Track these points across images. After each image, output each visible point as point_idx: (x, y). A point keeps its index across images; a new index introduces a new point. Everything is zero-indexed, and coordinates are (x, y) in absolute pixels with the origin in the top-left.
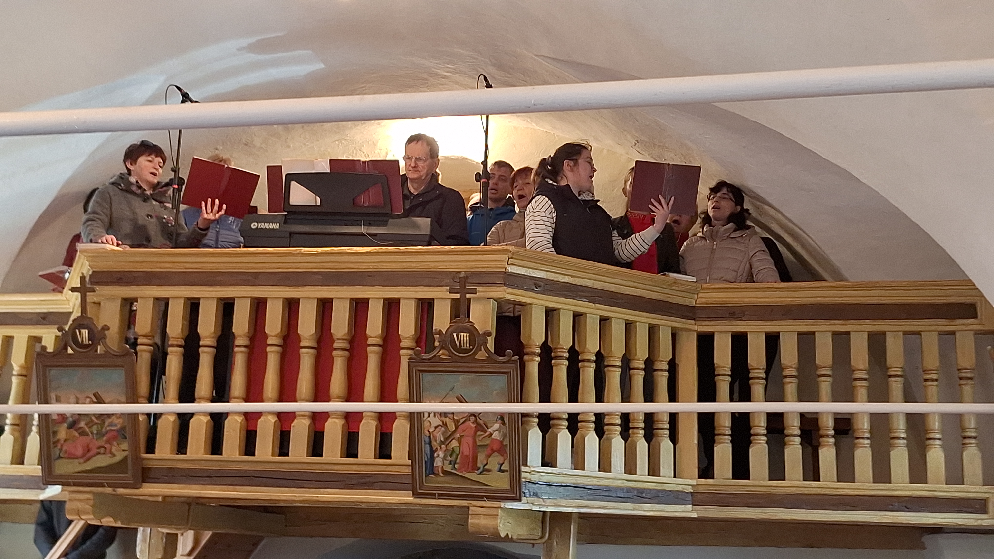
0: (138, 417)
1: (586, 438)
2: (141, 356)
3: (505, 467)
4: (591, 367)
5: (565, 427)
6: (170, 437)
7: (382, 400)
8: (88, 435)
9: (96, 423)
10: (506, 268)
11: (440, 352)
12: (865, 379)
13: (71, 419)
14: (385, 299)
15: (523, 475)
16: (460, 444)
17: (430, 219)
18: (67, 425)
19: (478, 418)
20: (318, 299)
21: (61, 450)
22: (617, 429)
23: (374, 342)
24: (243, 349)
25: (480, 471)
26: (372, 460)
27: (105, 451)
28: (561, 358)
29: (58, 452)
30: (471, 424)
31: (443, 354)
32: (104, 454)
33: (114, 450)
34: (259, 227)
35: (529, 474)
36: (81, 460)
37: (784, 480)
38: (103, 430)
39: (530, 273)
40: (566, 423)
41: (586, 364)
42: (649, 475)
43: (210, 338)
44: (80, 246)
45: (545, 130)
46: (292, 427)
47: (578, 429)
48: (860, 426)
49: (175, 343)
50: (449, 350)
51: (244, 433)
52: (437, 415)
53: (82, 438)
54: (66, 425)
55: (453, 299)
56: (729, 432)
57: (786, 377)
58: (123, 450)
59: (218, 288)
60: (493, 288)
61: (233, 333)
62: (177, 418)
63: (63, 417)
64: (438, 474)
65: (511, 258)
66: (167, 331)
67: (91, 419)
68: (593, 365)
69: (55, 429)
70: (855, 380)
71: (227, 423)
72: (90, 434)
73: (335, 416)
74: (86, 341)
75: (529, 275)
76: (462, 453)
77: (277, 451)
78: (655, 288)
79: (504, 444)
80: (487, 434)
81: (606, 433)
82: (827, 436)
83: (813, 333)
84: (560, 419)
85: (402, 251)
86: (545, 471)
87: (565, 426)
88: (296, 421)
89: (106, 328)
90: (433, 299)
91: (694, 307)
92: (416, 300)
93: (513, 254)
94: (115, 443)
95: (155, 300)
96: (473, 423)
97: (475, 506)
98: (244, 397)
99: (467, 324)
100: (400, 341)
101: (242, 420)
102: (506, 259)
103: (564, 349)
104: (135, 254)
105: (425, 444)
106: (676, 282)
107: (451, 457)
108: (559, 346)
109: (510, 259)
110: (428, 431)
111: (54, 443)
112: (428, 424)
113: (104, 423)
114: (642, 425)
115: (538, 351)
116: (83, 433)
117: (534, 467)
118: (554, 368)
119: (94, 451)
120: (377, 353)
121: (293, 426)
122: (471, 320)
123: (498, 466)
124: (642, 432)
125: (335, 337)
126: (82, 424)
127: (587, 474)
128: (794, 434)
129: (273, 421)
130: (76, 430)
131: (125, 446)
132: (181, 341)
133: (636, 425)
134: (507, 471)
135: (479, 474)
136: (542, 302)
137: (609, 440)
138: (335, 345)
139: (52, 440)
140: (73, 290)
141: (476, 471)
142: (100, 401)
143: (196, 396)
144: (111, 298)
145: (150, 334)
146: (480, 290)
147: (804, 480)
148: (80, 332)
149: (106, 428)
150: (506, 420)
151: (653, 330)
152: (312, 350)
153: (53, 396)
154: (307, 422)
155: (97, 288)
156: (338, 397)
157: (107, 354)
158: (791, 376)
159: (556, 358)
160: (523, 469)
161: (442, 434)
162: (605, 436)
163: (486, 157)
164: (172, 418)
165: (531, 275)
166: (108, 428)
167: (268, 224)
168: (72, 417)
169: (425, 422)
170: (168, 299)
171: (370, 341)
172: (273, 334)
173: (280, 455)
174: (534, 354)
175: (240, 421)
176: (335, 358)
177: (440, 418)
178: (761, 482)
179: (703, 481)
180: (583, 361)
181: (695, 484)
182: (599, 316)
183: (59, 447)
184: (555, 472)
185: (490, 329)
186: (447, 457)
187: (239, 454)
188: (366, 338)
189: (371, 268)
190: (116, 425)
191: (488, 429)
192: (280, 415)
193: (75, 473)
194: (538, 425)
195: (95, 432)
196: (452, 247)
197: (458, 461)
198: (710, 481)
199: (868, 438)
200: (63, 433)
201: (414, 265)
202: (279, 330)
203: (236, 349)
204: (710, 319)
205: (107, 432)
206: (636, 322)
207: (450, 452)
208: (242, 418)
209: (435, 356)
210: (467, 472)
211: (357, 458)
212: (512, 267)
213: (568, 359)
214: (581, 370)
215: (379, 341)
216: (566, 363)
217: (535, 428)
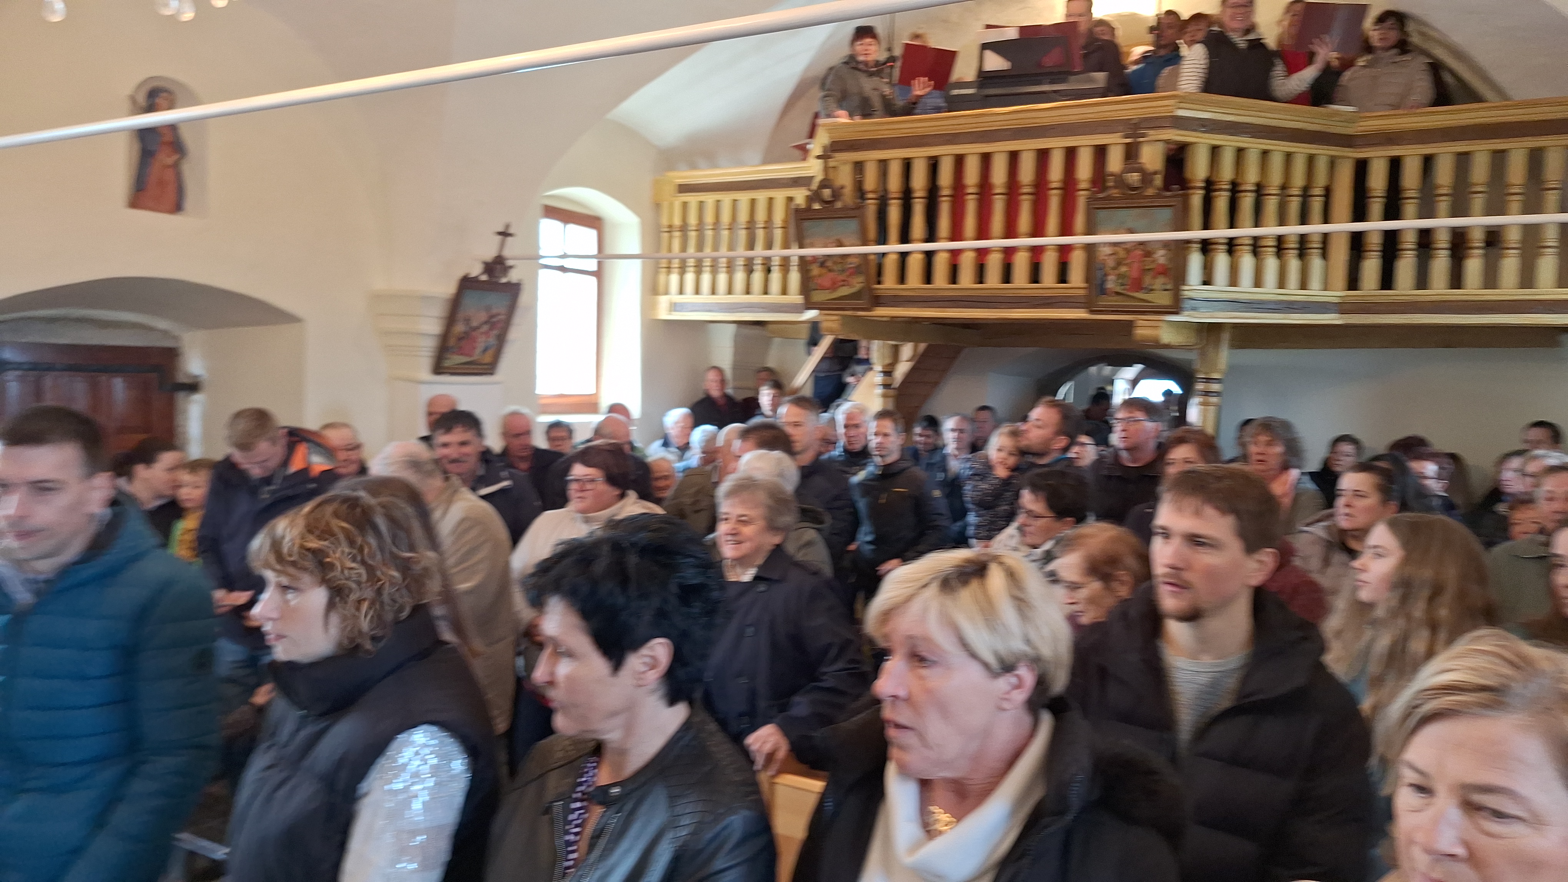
0: (869, 257)
1: (1243, 259)
2: (869, 208)
3: (1167, 286)
4: (1250, 197)
5: (1224, 251)
6: (893, 271)
7: (1061, 235)
8: (834, 271)
9: (840, 263)
10: (1174, 112)
11: (1114, 191)
12: (1520, 194)
14: (1065, 148)
15: (1184, 293)
16: (1129, 268)
17: (1105, 73)
18: (820, 265)
19: (1145, 246)
20: (1008, 152)
22: (1272, 250)
23: (1056, 186)
24: (947, 198)
25: (1146, 290)
26: (1053, 285)
27: (848, 283)
28: (1223, 190)
29: (814, 285)
30: (1139, 251)
31: (1117, 193)
32: (847, 285)
33: (853, 281)
35: (1189, 292)
36: (831, 291)
37: (1428, 289)
39: (1196, 115)
40: (1224, 248)
41: (1246, 194)
42: (1298, 289)
43: (921, 191)
44: (821, 121)
46: (987, 260)
47: (1235, 252)
48: (1510, 237)
49: (894, 196)
50: (1121, 190)
52: (1110, 245)
53: (830, 274)
54: (817, 264)
55: (1126, 144)
56: (1379, 249)
57: (1439, 195)
58: (860, 283)
59: (926, 149)
60: (1162, 131)
61: (939, 185)
62: (898, 256)
63: (815, 259)
64: (1110, 295)
65: (1180, 102)
66: (888, 187)
67: (835, 260)
68: (1253, 195)
69: (810, 268)
71: (936, 259)
72: (835, 269)
73: (1022, 250)
74: (829, 198)
76: (1131, 276)
77: (976, 279)
78: (1317, 121)
79: (1167, 266)
80: (1153, 259)
81: (1262, 254)
82: (1475, 248)
83: (1471, 153)
84: (1220, 244)
85: (1080, 104)
86: (1204, 289)
88: (991, 255)
90: (1108, 145)
91: (1353, 135)
92: (1093, 147)
94: (853, 278)
96: (1141, 251)
97: (1140, 320)
98: (949, 237)
99: (1138, 165)
100: (1078, 184)
102: (1174, 104)
103: (1226, 182)
104: (863, 124)
105: (1099, 270)
106: (1338, 113)
107: (1120, 280)
108: (1222, 180)
109: (1178, 104)
110: (1102, 259)
111: (812, 277)
112: (1102, 254)
113: (845, 262)
114: (1296, 245)
115: (1202, 185)
116: (830, 270)
117: (1193, 285)
118: (1216, 199)
119: (839, 283)
120: (1058, 195)
122: (1141, 162)
123: (1161, 286)
124: (1295, 252)
125: (1022, 183)
126: (829, 264)
127: (1241, 290)
128: (1443, 247)
129: (973, 257)
130: (825, 268)
131: (861, 279)
132: (899, 194)
133: (1290, 246)
134: (1168, 290)
135: (1144, 293)
136: (1206, 141)
137: (1264, 259)
138: (1023, 191)
139: (810, 276)
140: (819, 157)
141: (1142, 291)
142: (841, 245)
143: (912, 238)
144: (845, 163)
145: (875, 190)
146: (1150, 133)
147: (1448, 289)
148: (824, 191)
149: (846, 267)
150: (1170, 247)
151: (1310, 159)
152: (1003, 196)
153: (808, 243)
154: (1000, 256)
155: (835, 155)
156: (1026, 235)
157: (845, 207)
158: (1444, 195)
159: (1219, 190)
160: (1183, 287)
161: (1114, 261)
162: (1260, 256)
164: (894, 256)
165: (1198, 117)
166: (848, 266)
167: (966, 90)
168: (821, 259)
169: (1099, 253)
170: (888, 160)
171: (1053, 185)
172: (971, 184)
173: (978, 283)
174: (1198, 188)
175: (947, 258)
176: (1022, 202)
177: (1112, 247)
178: (1407, 291)
179: (1349, 292)
180: (1243, 191)
181: (1342, 295)
182: (1260, 150)
183: (813, 281)
184: (1212, 289)
185: (1159, 169)
186: (1117, 280)
187: (946, 283)
188: (1050, 183)
189: (1053, 121)
190: (854, 264)
191: (1154, 255)
192: (978, 250)
193: (826, 300)
194: (1200, 249)
195: (838, 269)
196: (1125, 97)
197: (1128, 283)
198: (1357, 292)
199: (1516, 249)
200: (815, 270)
202: (976, 181)
203: (942, 199)
204: (1368, 145)
205: (847, 269)
206: (1296, 153)
207: (1120, 275)
208: (948, 256)
209: (1109, 195)
210: (1135, 292)
211: (1041, 283)
212: (1180, 110)
213: (1229, 191)
215: (1060, 185)
216: (1228, 194)
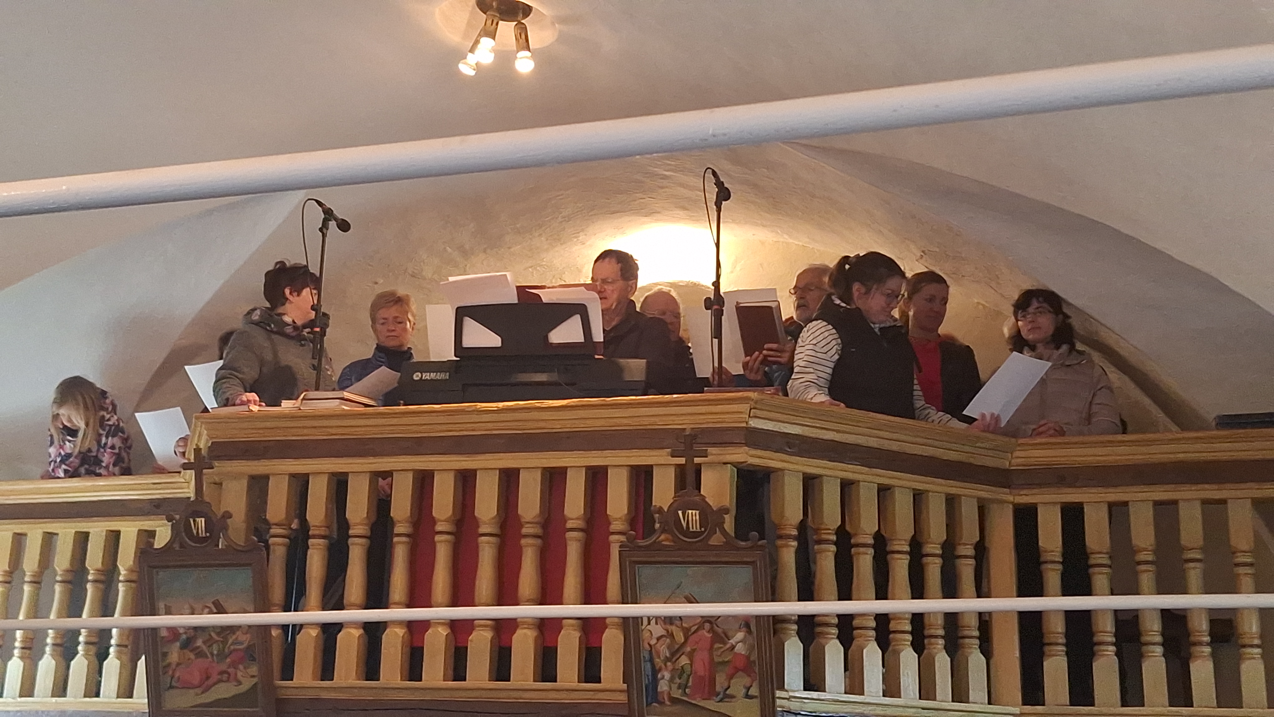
0: (270, 631)
1: (865, 651)
2: (274, 551)
3: (754, 691)
4: (867, 554)
5: (835, 637)
6: (311, 656)
7: (587, 602)
8: (207, 657)
9: (217, 641)
10: (747, 423)
11: (663, 537)
12: (1251, 565)
13: (184, 637)
14: (589, 468)
15: (778, 702)
16: (691, 660)
17: (645, 360)
18: (181, 645)
19: (715, 626)
20: (500, 470)
21: (172, 677)
22: (907, 638)
23: (574, 526)
24: (404, 539)
25: (721, 696)
26: (575, 685)
27: (229, 678)
28: (827, 542)
29: (169, 679)
30: (706, 634)
31: (666, 540)
32: (228, 681)
33: (239, 674)
34: (423, 378)
35: (786, 701)
36: (199, 691)
37: (1143, 706)
38: (226, 650)
39: (779, 429)
40: (835, 631)
41: (862, 550)
42: (953, 701)
43: (362, 524)
45: (801, 244)
46: (469, 642)
47: (852, 639)
48: (1246, 629)
49: (317, 532)
50: (674, 535)
51: (408, 650)
52: (659, 621)
53: (200, 660)
54: (178, 644)
55: (678, 466)
56: (1062, 640)
57: (1139, 563)
58: (253, 676)
59: (372, 460)
60: (730, 450)
61: (391, 518)
62: (321, 633)
63: (174, 632)
64: (664, 703)
65: (754, 408)
66: (307, 518)
67: (210, 635)
68: (871, 551)
69: (165, 650)
70: (1237, 565)
71: (386, 637)
72: (208, 654)
73: (526, 626)
74: (202, 534)
75: (778, 430)
76: (695, 673)
77: (450, 673)
79: (752, 659)
80: (728, 646)
81: (893, 644)
82: (1200, 644)
83: (1175, 502)
84: (827, 625)
85: (608, 403)
86: (809, 696)
87: (834, 634)
88: (474, 634)
89: (228, 515)
90: (651, 466)
91: (1008, 470)
92: (629, 468)
93: (756, 402)
94: (241, 667)
95: (292, 478)
96: (709, 632)
98: (407, 602)
99: (697, 498)
100: (610, 524)
101: (405, 633)
102: (747, 410)
103: (829, 529)
105: (645, 662)
107: (680, 678)
108: (823, 527)
109: (752, 410)
110: (649, 644)
111: (164, 667)
112: (648, 634)
113: (227, 642)
114: (941, 632)
115: (795, 532)
116: (200, 654)
117: (794, 691)
118: (818, 556)
119: (215, 677)
120: (580, 540)
121: (471, 641)
122: (702, 493)
123: (744, 691)
124: (941, 642)
125: (523, 520)
126: (199, 643)
127: (867, 701)
128: (1154, 641)
129: (445, 634)
130: (191, 651)
131: (254, 670)
132: (325, 530)
133: (933, 632)
134: (756, 697)
135: (719, 702)
136: (796, 467)
137: (897, 653)
138: (524, 531)
139: (161, 665)
141: (715, 698)
142: (221, 610)
143: (345, 602)
144: (236, 477)
145: (284, 522)
146: (714, 452)
147: (1171, 706)
148: (194, 521)
149: (229, 648)
150: (753, 628)
151: (951, 502)
152: (494, 538)
153: (161, 605)
154: (488, 635)
155: (216, 463)
156: (531, 600)
157: (231, 549)
158: (1147, 562)
159: (820, 542)
160: (778, 693)
161: (668, 648)
162: (890, 648)
163: (718, 276)
164: (314, 632)
165: (782, 431)
166: (232, 647)
167: (435, 374)
168: (185, 633)
169: (644, 632)
170: (307, 475)
171: (570, 524)
172: (443, 518)
173: (454, 681)
174: (789, 537)
175: (402, 635)
176: (524, 550)
177: (663, 626)
178: (1111, 709)
179: (1028, 709)
180: (858, 545)
181: (1018, 712)
182: (876, 485)
183: (170, 673)
184: (823, 698)
185: (728, 505)
186: (675, 678)
187: (401, 680)
188: (565, 520)
189: (569, 427)
190: (243, 644)
191: (729, 640)
192: (454, 625)
193: (192, 707)
194: (797, 633)
195: (215, 652)
196: (675, 396)
197: (690, 684)
198: (1039, 708)
199: (1257, 646)
200: (174, 654)
201: (625, 421)
202: (450, 513)
203: (396, 539)
204: (1030, 485)
205: (231, 653)
206: (928, 491)
207: (679, 671)
208: (403, 631)
209: (655, 542)
210: (704, 699)
211: (556, 681)
212: (756, 420)
213: (835, 543)
214: (855, 559)
215: (580, 524)
216: (833, 548)
217: (793, 638)
